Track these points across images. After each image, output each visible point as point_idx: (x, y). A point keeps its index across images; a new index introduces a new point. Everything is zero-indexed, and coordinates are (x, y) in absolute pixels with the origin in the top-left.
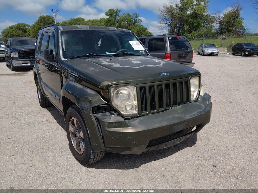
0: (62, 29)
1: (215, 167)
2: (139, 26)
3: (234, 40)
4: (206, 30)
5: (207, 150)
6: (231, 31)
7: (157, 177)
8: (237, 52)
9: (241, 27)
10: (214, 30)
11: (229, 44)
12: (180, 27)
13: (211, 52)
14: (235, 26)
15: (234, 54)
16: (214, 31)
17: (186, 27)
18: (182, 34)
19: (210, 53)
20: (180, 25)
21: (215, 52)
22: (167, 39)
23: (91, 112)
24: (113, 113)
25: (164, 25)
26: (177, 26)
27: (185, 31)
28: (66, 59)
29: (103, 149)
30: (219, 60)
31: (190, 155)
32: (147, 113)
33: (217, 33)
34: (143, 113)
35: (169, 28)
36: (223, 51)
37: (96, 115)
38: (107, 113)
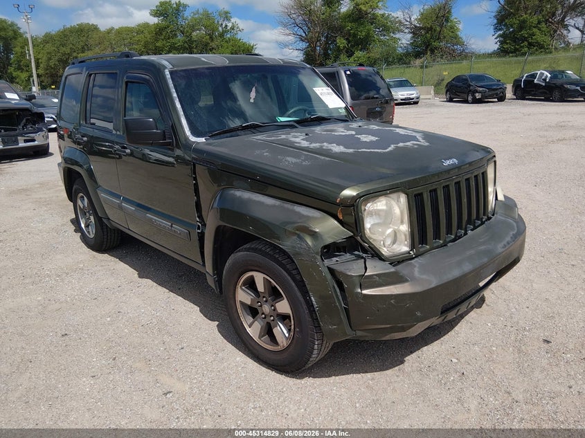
0: (171, 67)
1: (548, 342)
2: (236, 41)
3: (445, 70)
4: (385, 48)
5: (514, 310)
6: (436, 48)
7: (452, 378)
8: (456, 95)
9: (456, 39)
10: (401, 47)
11: (436, 78)
12: (327, 43)
13: (403, 97)
14: (445, 37)
15: (451, 100)
16: (400, 51)
17: (341, 42)
18: (333, 59)
19: (402, 100)
20: (327, 37)
21: (411, 97)
22: (342, 75)
23: (319, 257)
24: (361, 254)
25: (291, 38)
26: (320, 40)
27: (339, 50)
28: (203, 140)
29: (350, 335)
30: (426, 115)
31: (489, 324)
32: (428, 247)
33: (407, 54)
34: (421, 250)
35: (304, 45)
36: (426, 94)
37: (327, 262)
38: (348, 256)
